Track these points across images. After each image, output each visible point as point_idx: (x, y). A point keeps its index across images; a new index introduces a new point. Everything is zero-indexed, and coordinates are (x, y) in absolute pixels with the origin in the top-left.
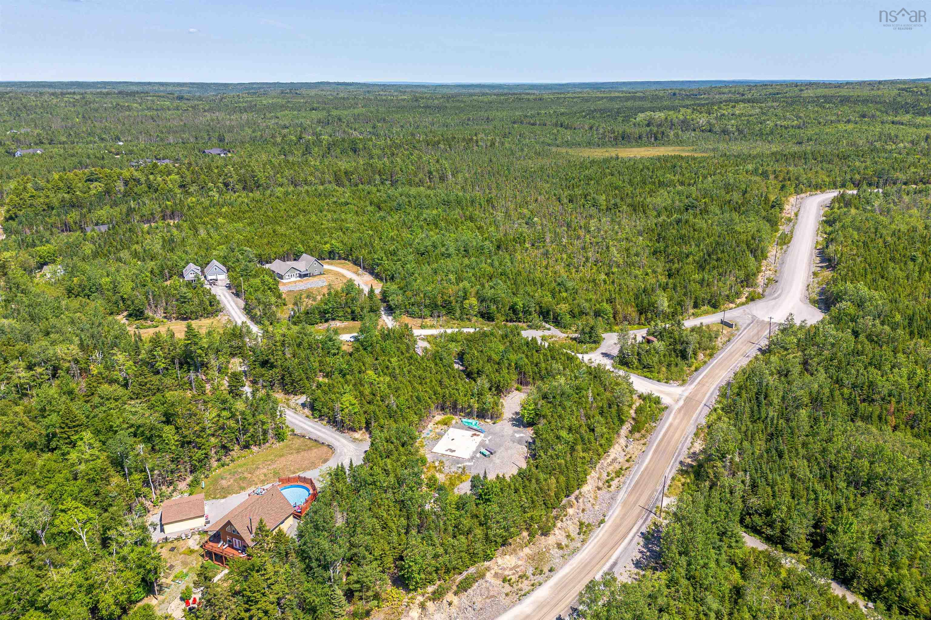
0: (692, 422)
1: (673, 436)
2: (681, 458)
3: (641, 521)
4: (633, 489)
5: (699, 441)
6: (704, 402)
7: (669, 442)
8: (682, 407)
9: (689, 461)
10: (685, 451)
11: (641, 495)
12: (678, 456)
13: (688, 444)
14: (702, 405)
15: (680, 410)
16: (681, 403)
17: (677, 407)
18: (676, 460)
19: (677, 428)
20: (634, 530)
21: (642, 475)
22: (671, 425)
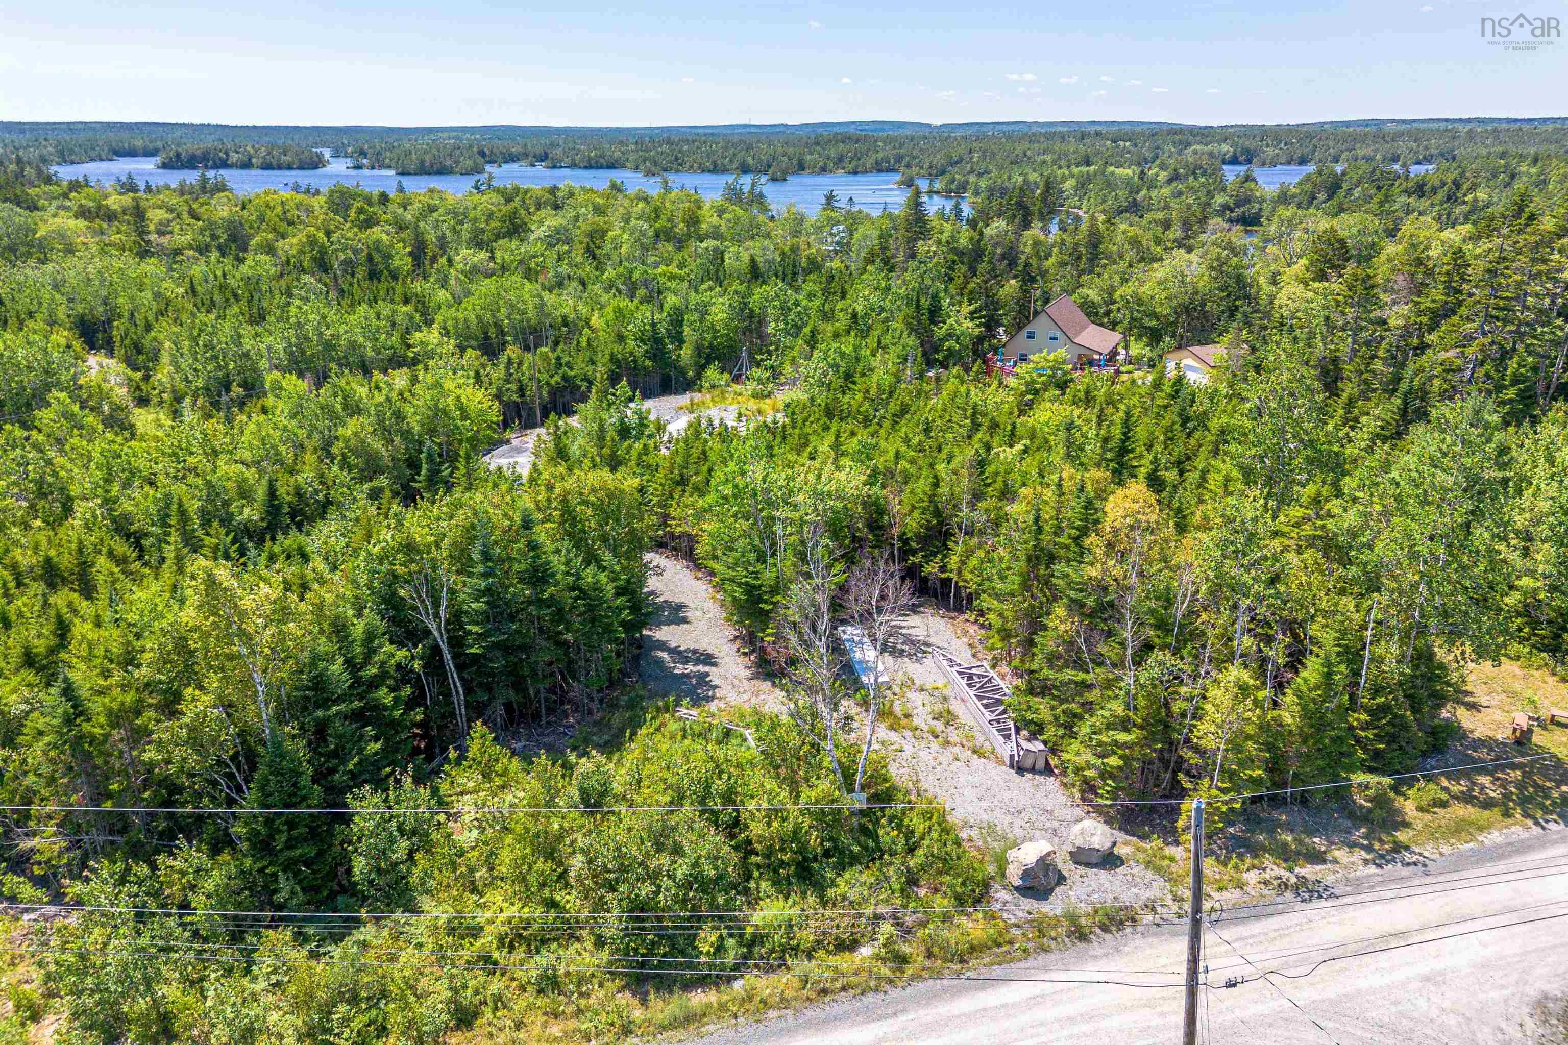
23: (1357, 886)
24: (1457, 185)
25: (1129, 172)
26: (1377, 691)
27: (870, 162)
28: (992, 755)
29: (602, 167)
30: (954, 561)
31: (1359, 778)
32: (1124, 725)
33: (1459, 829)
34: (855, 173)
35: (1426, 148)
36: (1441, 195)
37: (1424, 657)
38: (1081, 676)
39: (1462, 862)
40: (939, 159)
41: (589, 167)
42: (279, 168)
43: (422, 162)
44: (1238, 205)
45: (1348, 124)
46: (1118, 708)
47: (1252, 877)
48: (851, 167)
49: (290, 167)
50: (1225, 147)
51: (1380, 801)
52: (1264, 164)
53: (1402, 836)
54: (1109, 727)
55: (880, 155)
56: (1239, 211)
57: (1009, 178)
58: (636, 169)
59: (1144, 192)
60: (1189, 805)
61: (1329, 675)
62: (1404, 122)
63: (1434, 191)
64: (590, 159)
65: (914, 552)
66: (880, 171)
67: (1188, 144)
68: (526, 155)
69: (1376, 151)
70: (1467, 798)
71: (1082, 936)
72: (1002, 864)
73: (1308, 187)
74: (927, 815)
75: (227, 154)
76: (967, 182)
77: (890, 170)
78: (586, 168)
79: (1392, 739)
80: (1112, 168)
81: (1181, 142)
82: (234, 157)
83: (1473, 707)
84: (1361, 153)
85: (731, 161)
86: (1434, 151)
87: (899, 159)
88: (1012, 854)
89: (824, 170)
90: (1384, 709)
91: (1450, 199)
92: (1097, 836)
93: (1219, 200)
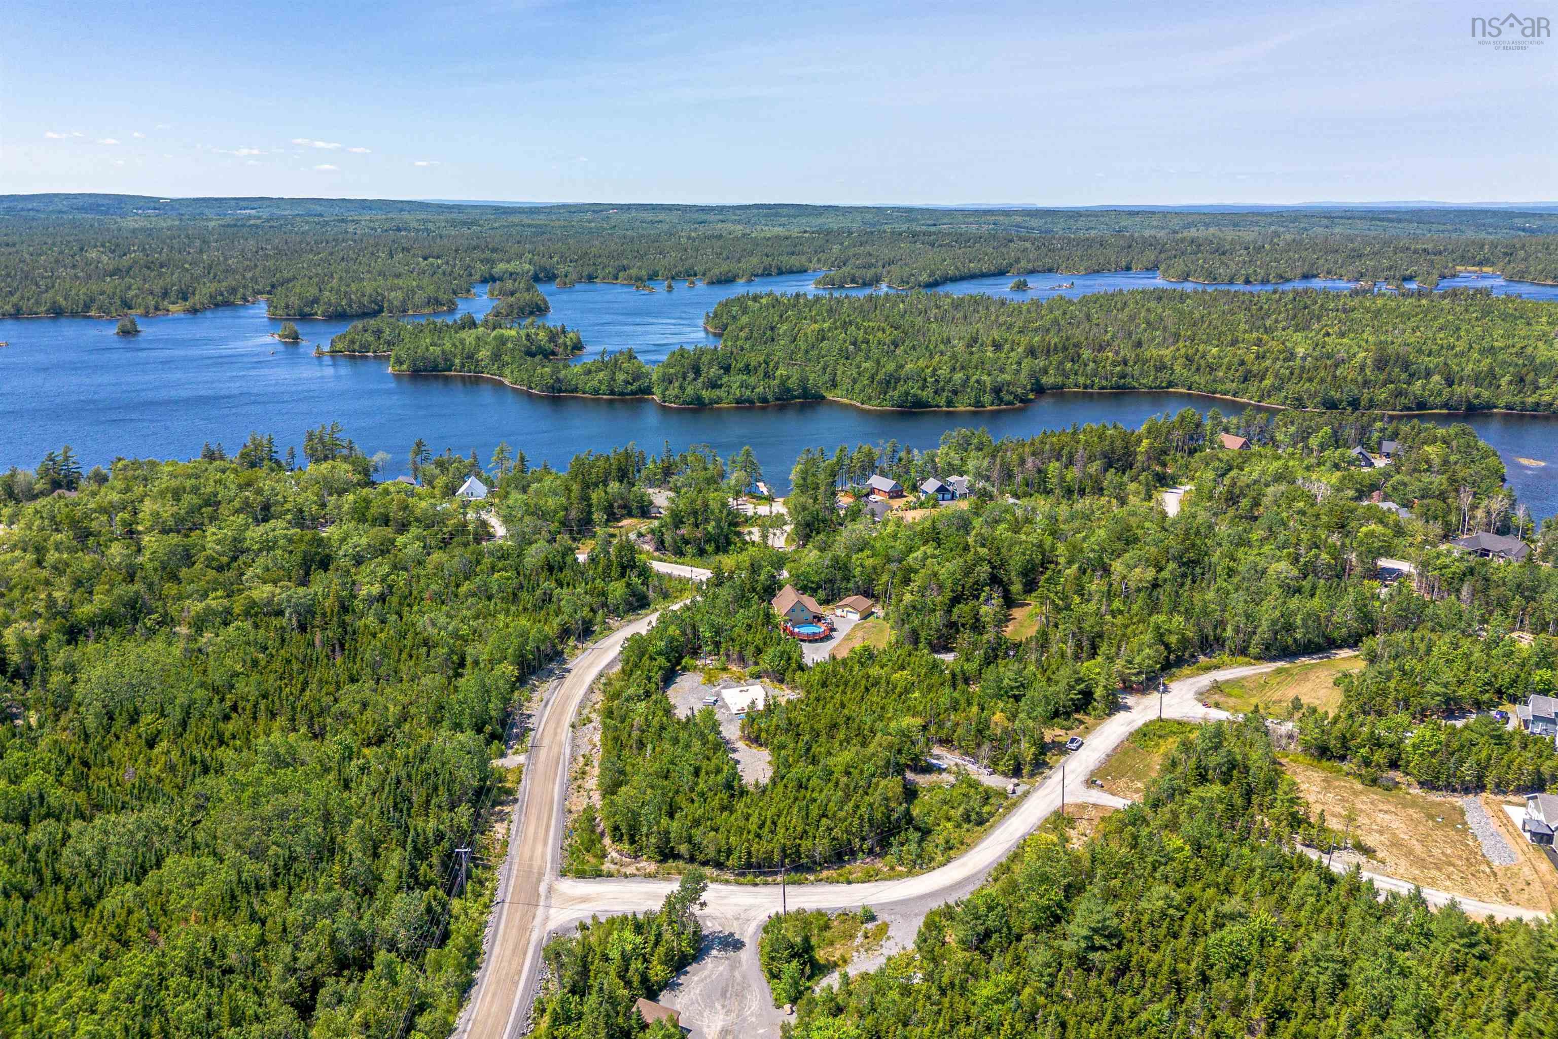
0: (517, 860)
1: (537, 827)
2: (517, 806)
3: (538, 736)
4: (559, 758)
5: (500, 836)
6: (506, 906)
7: (539, 818)
8: (539, 881)
9: (507, 809)
10: (514, 817)
11: (548, 756)
12: (522, 806)
13: (513, 827)
14: (508, 900)
15: (541, 875)
16: (543, 888)
17: (547, 877)
18: (523, 801)
19: (535, 839)
20: (541, 730)
21: (556, 774)
22: (545, 844)
23: (1052, 775)
32: (1007, 761)
33: (1057, 761)
56: (636, 385)
70: (1055, 755)
71: (1027, 796)
72: (1006, 791)
73: (679, 367)
74: (991, 788)
76: (368, 342)
79: (1042, 749)
83: (1046, 739)
84: (631, 272)
86: (680, 268)
88: (1006, 789)
91: (767, 375)
92: (1015, 781)
93: (621, 377)
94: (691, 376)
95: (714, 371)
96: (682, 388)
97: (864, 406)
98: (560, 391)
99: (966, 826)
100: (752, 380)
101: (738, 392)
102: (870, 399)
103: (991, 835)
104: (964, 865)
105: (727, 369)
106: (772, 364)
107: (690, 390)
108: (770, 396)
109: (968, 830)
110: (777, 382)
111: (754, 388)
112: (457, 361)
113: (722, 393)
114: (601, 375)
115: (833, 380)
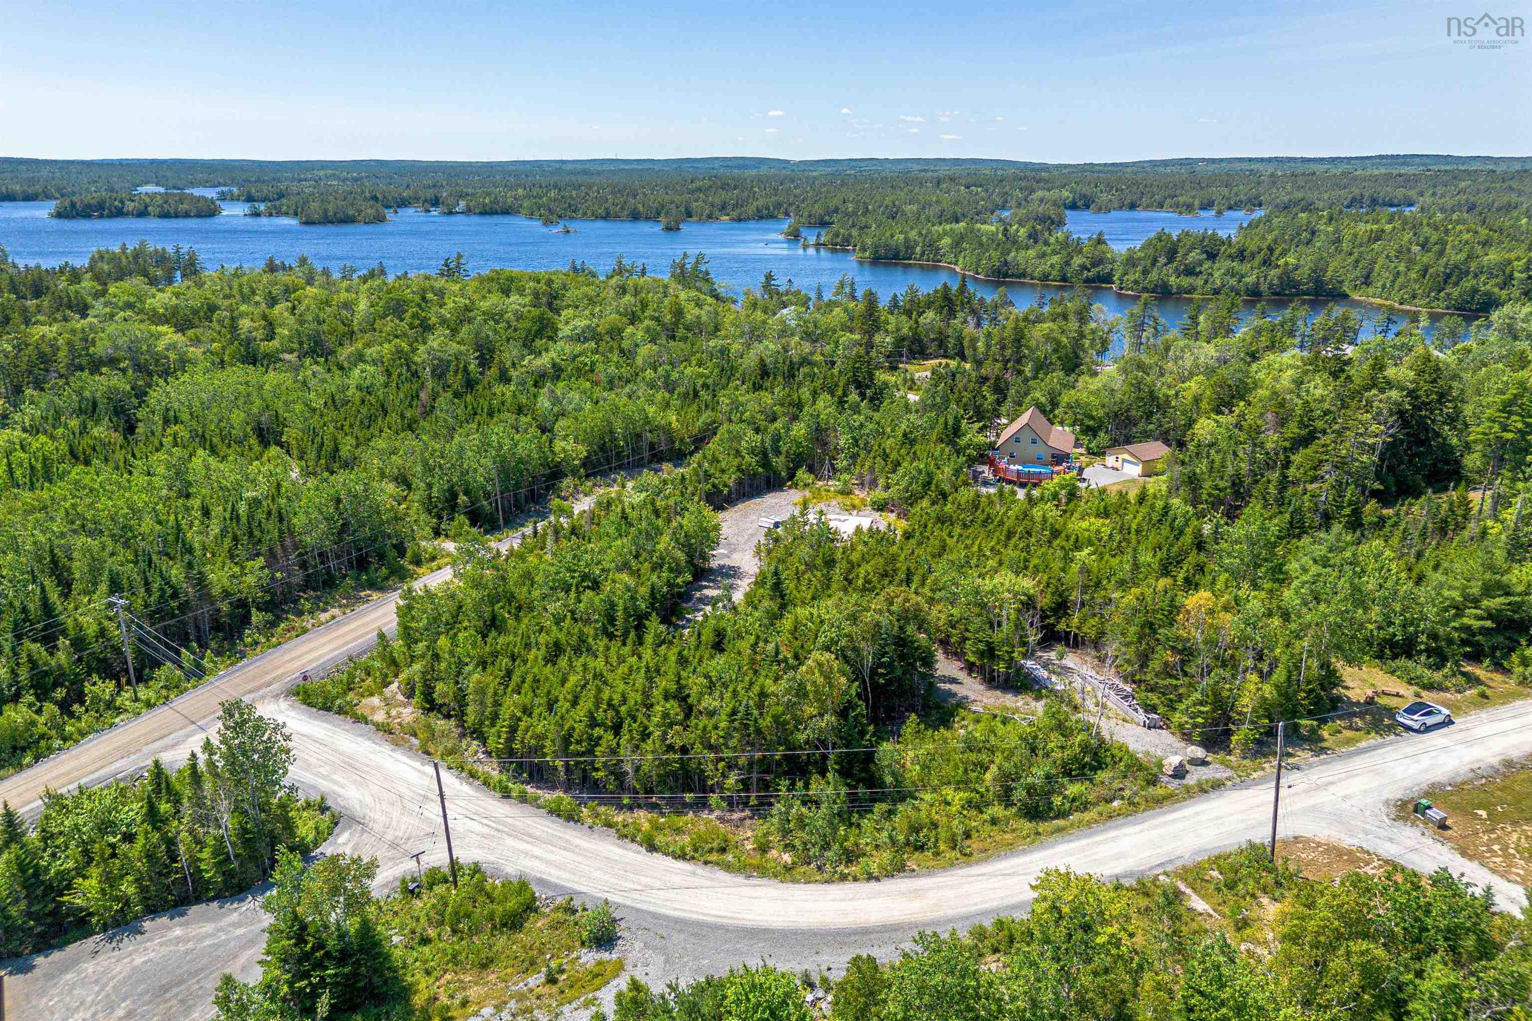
23: (1311, 766)
24: (1271, 250)
25: (993, 228)
26: (1309, 682)
27: (751, 209)
28: (1132, 721)
29: (496, 213)
30: (1075, 621)
31: (1304, 722)
32: (1201, 703)
33: (1349, 742)
34: (739, 220)
35: (1236, 195)
36: (1258, 259)
37: (1325, 665)
38: (1174, 682)
39: (1350, 755)
40: (818, 209)
41: (483, 213)
42: (177, 216)
43: (325, 211)
44: (1094, 265)
45: (1165, 163)
46: (1197, 696)
47: (1267, 765)
48: (735, 214)
49: (187, 215)
50: (1065, 194)
51: (1313, 731)
52: (1100, 209)
53: (1324, 745)
54: (1195, 705)
55: (760, 202)
56: (1094, 271)
57: (892, 236)
58: (531, 216)
59: (1013, 254)
60: (1234, 738)
61: (1289, 677)
62: (1213, 161)
63: (1253, 256)
64: (484, 205)
65: (1048, 617)
66: (761, 218)
67: (1032, 191)
68: (417, 199)
69: (1194, 197)
70: (1350, 728)
71: (1206, 792)
72: (1160, 766)
73: (1151, 251)
74: (1120, 749)
75: (122, 202)
76: (850, 235)
77: (771, 217)
78: (481, 214)
79: (1315, 704)
80: (978, 226)
81: (1026, 188)
82: (130, 206)
83: (1347, 688)
84: (1181, 199)
85: (622, 208)
86: (1242, 197)
87: (778, 205)
88: (1165, 762)
89: (710, 217)
90: (1312, 691)
91: (1266, 263)
92: (1199, 752)
93: (1077, 261)
94: (1162, 260)
95: (1195, 256)
96: (1145, 272)
97: (1404, 307)
98: (1006, 275)
99: (997, 810)
100: (1245, 268)
101: (1218, 282)
102: (1414, 297)
103: (1042, 847)
104: (917, 894)
105: (1212, 256)
106: (1277, 252)
107: (1154, 275)
108: (1264, 287)
109: (994, 821)
110: (1278, 271)
111: (1243, 277)
112: (918, 249)
113: (1199, 282)
114: (1055, 259)
115: (1367, 277)
